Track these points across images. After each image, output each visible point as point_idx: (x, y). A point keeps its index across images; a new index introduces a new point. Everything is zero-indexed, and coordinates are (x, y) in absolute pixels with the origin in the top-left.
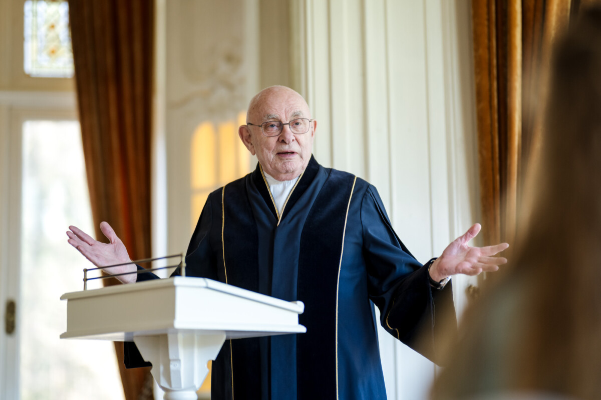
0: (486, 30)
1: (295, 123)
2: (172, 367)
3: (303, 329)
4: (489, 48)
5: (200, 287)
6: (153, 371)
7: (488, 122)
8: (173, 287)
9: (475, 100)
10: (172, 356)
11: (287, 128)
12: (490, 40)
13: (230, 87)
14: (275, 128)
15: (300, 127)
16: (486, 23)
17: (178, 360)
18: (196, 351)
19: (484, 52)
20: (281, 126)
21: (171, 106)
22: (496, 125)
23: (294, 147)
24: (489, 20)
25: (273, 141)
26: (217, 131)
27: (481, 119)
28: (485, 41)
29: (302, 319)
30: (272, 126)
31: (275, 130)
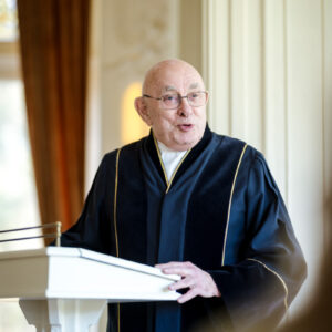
1: (193, 96)
5: (74, 257)
8: (46, 257)
10: (52, 322)
11: (186, 101)
14: (173, 101)
15: (198, 99)
17: (59, 326)
20: (180, 98)
25: (172, 113)
30: (170, 98)
31: (174, 103)
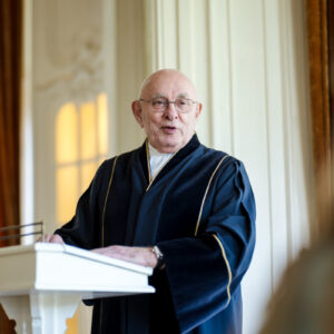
0: (318, 19)
1: (180, 103)
2: (34, 324)
3: (152, 290)
4: (321, 35)
6: (16, 329)
7: (320, 101)
9: (309, 81)
10: (33, 314)
11: (172, 106)
12: (321, 28)
13: (91, 72)
14: (162, 105)
15: (185, 106)
16: (318, 13)
17: (39, 318)
18: (56, 310)
19: (316, 39)
20: (167, 103)
21: (37, 88)
22: (328, 105)
23: (176, 123)
24: (321, 10)
25: (158, 116)
26: (78, 111)
27: (314, 99)
28: (317, 29)
29: (151, 281)
30: (160, 103)
